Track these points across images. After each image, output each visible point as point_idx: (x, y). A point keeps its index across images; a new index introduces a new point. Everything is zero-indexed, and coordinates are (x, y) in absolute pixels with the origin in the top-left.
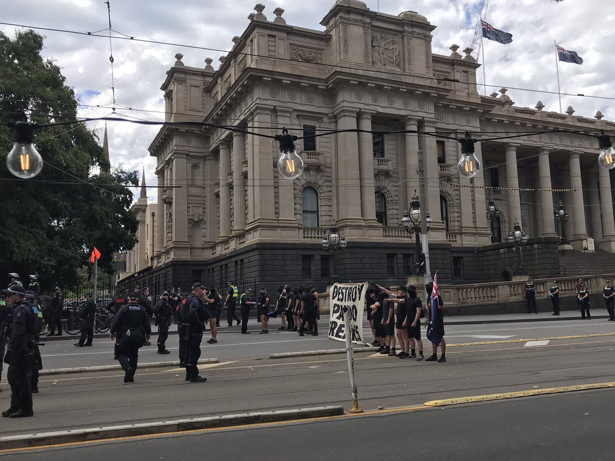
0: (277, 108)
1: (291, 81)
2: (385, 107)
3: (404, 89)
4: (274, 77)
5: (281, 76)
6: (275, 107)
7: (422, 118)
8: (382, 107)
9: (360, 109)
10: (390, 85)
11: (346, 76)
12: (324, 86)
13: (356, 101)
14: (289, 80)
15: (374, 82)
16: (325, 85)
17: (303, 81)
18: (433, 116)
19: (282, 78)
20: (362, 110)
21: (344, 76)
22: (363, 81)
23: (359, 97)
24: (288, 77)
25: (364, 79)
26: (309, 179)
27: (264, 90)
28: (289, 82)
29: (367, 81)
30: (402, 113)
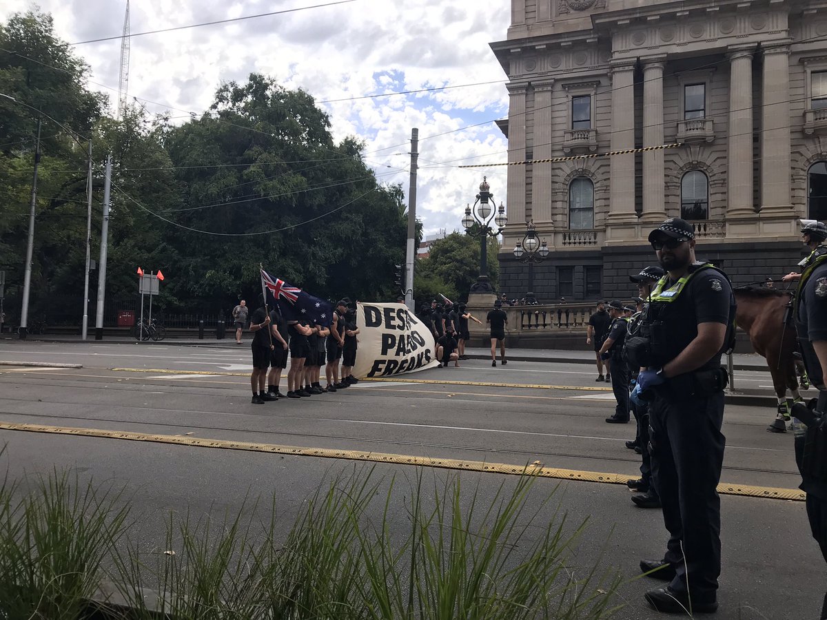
0: (532, 83)
1: (546, 44)
2: (685, 44)
3: (714, 7)
4: (524, 45)
5: (531, 42)
6: (530, 83)
7: (756, 44)
8: (679, 45)
9: (638, 58)
10: (686, 9)
11: (610, 17)
12: (593, 38)
13: (633, 46)
14: (544, 44)
15: (656, 13)
16: (596, 36)
17: (563, 40)
18: (784, 35)
19: (534, 44)
20: (641, 58)
21: (605, 18)
22: (638, 15)
23: (639, 40)
24: (543, 41)
25: (640, 13)
26: (579, 166)
27: (518, 66)
28: (545, 46)
29: (645, 14)
30: (719, 44)
